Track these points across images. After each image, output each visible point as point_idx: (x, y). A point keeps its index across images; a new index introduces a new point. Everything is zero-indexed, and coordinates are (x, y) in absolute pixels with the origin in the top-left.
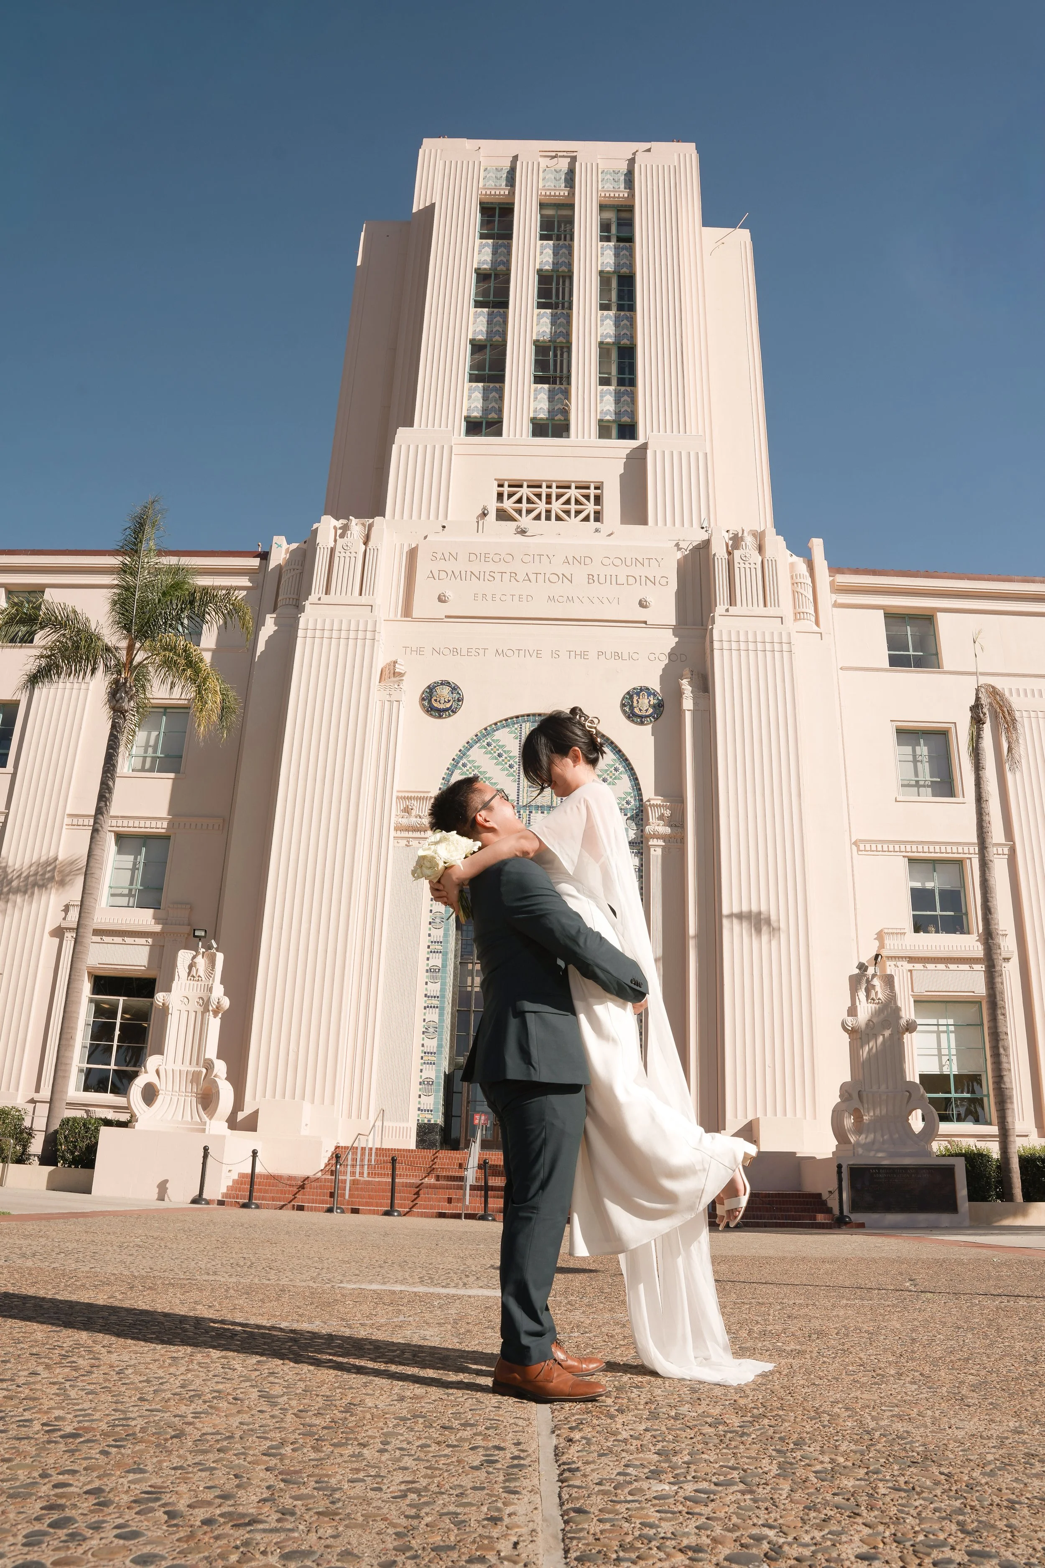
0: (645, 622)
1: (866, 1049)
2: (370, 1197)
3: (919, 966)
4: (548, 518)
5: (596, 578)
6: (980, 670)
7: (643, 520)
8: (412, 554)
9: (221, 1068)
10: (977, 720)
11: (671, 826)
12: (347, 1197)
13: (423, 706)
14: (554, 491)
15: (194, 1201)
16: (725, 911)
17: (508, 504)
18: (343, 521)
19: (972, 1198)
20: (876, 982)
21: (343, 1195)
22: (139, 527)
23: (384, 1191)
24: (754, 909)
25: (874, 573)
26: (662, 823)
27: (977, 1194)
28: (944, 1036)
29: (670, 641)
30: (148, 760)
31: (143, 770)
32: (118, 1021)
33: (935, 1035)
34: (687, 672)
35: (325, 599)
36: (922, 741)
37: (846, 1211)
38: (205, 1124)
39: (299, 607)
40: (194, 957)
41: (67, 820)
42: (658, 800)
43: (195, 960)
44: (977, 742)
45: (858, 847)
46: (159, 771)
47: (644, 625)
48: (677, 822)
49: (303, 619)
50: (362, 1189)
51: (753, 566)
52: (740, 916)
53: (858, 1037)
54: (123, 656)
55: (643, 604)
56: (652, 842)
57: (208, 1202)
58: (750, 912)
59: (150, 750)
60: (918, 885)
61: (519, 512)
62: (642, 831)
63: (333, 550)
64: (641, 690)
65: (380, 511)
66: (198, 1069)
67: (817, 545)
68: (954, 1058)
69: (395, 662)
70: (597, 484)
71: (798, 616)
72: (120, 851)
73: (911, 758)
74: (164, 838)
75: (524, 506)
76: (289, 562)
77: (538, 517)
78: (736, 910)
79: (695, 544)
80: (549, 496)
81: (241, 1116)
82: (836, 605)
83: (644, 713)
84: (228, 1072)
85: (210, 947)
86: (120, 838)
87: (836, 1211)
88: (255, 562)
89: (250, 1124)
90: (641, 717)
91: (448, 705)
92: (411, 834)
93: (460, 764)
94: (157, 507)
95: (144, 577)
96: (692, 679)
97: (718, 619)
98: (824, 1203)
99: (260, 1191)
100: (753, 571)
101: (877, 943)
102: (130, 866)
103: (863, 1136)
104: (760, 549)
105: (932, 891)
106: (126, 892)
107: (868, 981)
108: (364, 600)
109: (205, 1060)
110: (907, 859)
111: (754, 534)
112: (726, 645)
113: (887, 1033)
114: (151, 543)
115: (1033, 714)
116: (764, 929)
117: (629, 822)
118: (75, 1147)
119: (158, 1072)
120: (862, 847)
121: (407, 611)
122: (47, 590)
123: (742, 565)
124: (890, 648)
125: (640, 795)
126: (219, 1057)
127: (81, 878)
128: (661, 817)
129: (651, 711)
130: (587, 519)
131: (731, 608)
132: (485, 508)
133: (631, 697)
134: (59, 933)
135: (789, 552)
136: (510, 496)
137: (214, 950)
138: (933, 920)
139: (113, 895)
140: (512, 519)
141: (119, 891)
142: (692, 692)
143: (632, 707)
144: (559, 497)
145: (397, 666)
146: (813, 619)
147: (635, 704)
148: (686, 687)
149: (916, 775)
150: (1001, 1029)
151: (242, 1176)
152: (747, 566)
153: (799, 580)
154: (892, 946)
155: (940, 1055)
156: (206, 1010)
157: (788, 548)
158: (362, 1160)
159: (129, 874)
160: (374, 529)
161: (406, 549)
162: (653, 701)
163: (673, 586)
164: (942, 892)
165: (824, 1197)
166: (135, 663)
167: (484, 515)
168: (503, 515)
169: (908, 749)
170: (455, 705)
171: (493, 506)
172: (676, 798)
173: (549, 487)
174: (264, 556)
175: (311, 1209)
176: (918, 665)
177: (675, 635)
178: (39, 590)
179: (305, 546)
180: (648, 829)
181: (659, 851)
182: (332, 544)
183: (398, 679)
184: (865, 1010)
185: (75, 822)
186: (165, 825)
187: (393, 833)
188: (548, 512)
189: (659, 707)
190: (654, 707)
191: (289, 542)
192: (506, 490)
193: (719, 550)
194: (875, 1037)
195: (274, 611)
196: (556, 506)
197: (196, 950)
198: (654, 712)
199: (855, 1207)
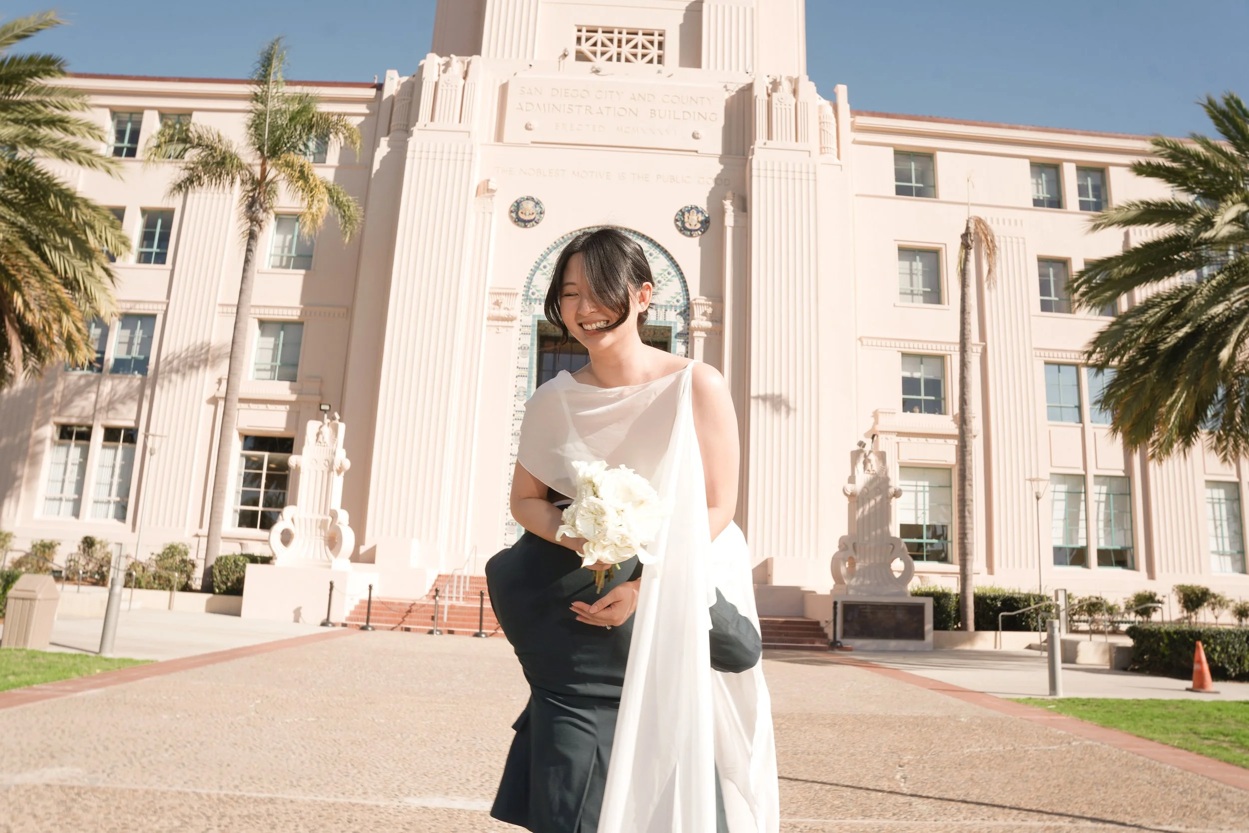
0: (696, 152)
1: (861, 510)
2: (464, 620)
3: (905, 439)
4: (619, 60)
5: (657, 113)
6: (971, 202)
7: (697, 64)
8: (504, 88)
9: (344, 517)
10: (966, 246)
11: (712, 321)
12: (445, 620)
13: (511, 217)
14: (624, 37)
15: (324, 624)
16: (753, 393)
17: (585, 47)
18: (445, 59)
19: (936, 628)
20: (872, 457)
21: (442, 618)
22: (267, 61)
23: (475, 614)
24: (777, 392)
25: (888, 116)
26: (705, 318)
27: (940, 624)
28: (920, 495)
29: (718, 168)
30: (285, 259)
31: (281, 266)
32: (264, 472)
33: (913, 494)
34: (729, 194)
35: (431, 125)
36: (918, 258)
37: (838, 638)
38: (331, 561)
39: (408, 132)
40: (321, 427)
41: (218, 309)
42: (702, 300)
43: (322, 429)
44: (965, 264)
45: (862, 342)
46: (294, 268)
47: (695, 154)
48: (717, 318)
49: (411, 141)
50: (458, 613)
51: (788, 107)
52: (765, 398)
53: (855, 500)
54: (257, 172)
55: (695, 136)
56: (696, 334)
57: (334, 625)
58: (773, 395)
59: (286, 250)
60: (908, 374)
61: (595, 54)
62: (688, 324)
63: (436, 84)
64: (692, 208)
65: (476, 49)
66: (325, 517)
67: (842, 91)
68: (927, 512)
69: (488, 181)
70: (661, 32)
71: (822, 150)
72: (263, 334)
73: (908, 271)
74: (298, 324)
75: (599, 49)
76: (400, 93)
77: (610, 59)
78: (762, 393)
79: (741, 86)
80: (620, 41)
81: (363, 549)
82: (855, 142)
83: (693, 228)
84: (350, 520)
85: (334, 418)
86: (262, 323)
87: (831, 637)
88: (371, 93)
89: (370, 558)
90: (691, 231)
91: (532, 217)
92: (500, 323)
93: (541, 267)
94: (283, 43)
95: (273, 105)
96: (733, 200)
97: (757, 151)
98: (822, 629)
99: (376, 614)
100: (788, 111)
101: (872, 420)
102: (272, 346)
103: (854, 580)
104: (795, 92)
105: (918, 380)
106: (269, 367)
107: (865, 456)
108: (462, 127)
109: (331, 511)
110: (900, 354)
111: (790, 80)
112: (762, 173)
113: (879, 498)
114: (279, 75)
115: (1008, 239)
116: (783, 409)
117: (679, 317)
118: (228, 579)
119: (293, 520)
120: (865, 341)
121: (499, 137)
122: (195, 114)
123: (779, 106)
124: (897, 180)
125: (688, 295)
126: (342, 507)
127: (227, 362)
128: (704, 314)
129: (699, 226)
130: (651, 61)
131: (769, 142)
132: (565, 50)
133: (683, 214)
134: (214, 401)
135: (818, 96)
136: (587, 40)
137: (337, 422)
138: (918, 403)
139: (258, 370)
140: (587, 59)
141: (263, 367)
142: (734, 211)
143: (683, 222)
144: (628, 41)
145: (490, 183)
146: (836, 153)
147: (686, 220)
148: (728, 205)
149: (912, 285)
150: (968, 496)
151: (362, 602)
152: (783, 107)
153: (825, 120)
154: (885, 423)
155: (916, 509)
156: (331, 469)
157: (819, 92)
158: (458, 587)
159: (270, 353)
160: (471, 66)
161: (498, 84)
162: (701, 218)
163: (721, 121)
164: (927, 381)
165: (823, 624)
166: (268, 179)
167: (565, 55)
168: (581, 57)
169: (906, 264)
170: (538, 217)
171: (573, 48)
172: (717, 299)
173: (620, 33)
174: (379, 87)
175: (417, 631)
176: (918, 195)
177: (721, 162)
178: (187, 114)
179: (413, 80)
180: (694, 323)
181: (702, 341)
182: (436, 79)
183: (490, 194)
184: (862, 478)
185: (225, 309)
186: (299, 313)
187: (485, 321)
188: (619, 54)
189: (706, 223)
190: (701, 222)
191: (401, 76)
192: (584, 35)
193: (760, 93)
194: (869, 500)
195: (388, 134)
196: (626, 50)
197: (322, 420)
198: (702, 227)
199: (846, 634)
